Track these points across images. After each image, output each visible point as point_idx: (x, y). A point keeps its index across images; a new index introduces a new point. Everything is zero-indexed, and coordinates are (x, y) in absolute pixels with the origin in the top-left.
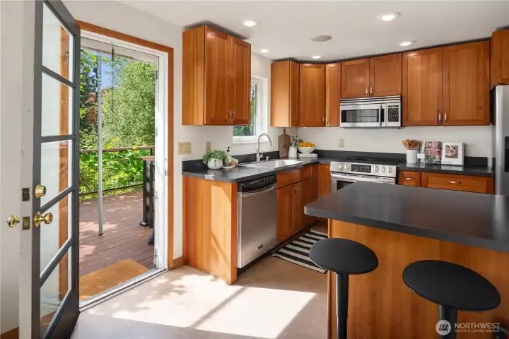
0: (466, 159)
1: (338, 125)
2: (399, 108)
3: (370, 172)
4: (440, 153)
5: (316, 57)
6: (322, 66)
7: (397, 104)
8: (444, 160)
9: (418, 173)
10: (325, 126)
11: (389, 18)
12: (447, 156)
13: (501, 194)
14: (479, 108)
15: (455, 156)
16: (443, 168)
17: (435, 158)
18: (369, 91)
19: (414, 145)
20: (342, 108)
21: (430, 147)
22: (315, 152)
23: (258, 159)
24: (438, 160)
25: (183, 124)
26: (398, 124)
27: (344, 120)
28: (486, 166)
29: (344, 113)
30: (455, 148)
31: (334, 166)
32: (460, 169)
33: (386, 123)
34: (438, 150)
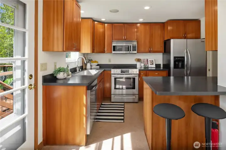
0: (156, 65)
1: (111, 53)
2: (136, 45)
3: (129, 73)
4: (148, 63)
5: (103, 20)
6: (104, 24)
7: (135, 44)
8: (150, 66)
9: (145, 71)
10: (104, 53)
11: (147, 8)
12: (150, 64)
13: (173, 76)
14: (161, 47)
15: (153, 64)
16: (149, 69)
17: (147, 65)
18: (125, 38)
19: (139, 60)
20: (113, 45)
21: (144, 61)
22: (98, 65)
23: (78, 71)
24: (147, 66)
25: (43, 51)
26: (136, 52)
27: (114, 50)
28: (160, 67)
29: (114, 47)
30: (152, 61)
31: (113, 71)
32: (154, 69)
33: (132, 52)
34: (147, 62)
